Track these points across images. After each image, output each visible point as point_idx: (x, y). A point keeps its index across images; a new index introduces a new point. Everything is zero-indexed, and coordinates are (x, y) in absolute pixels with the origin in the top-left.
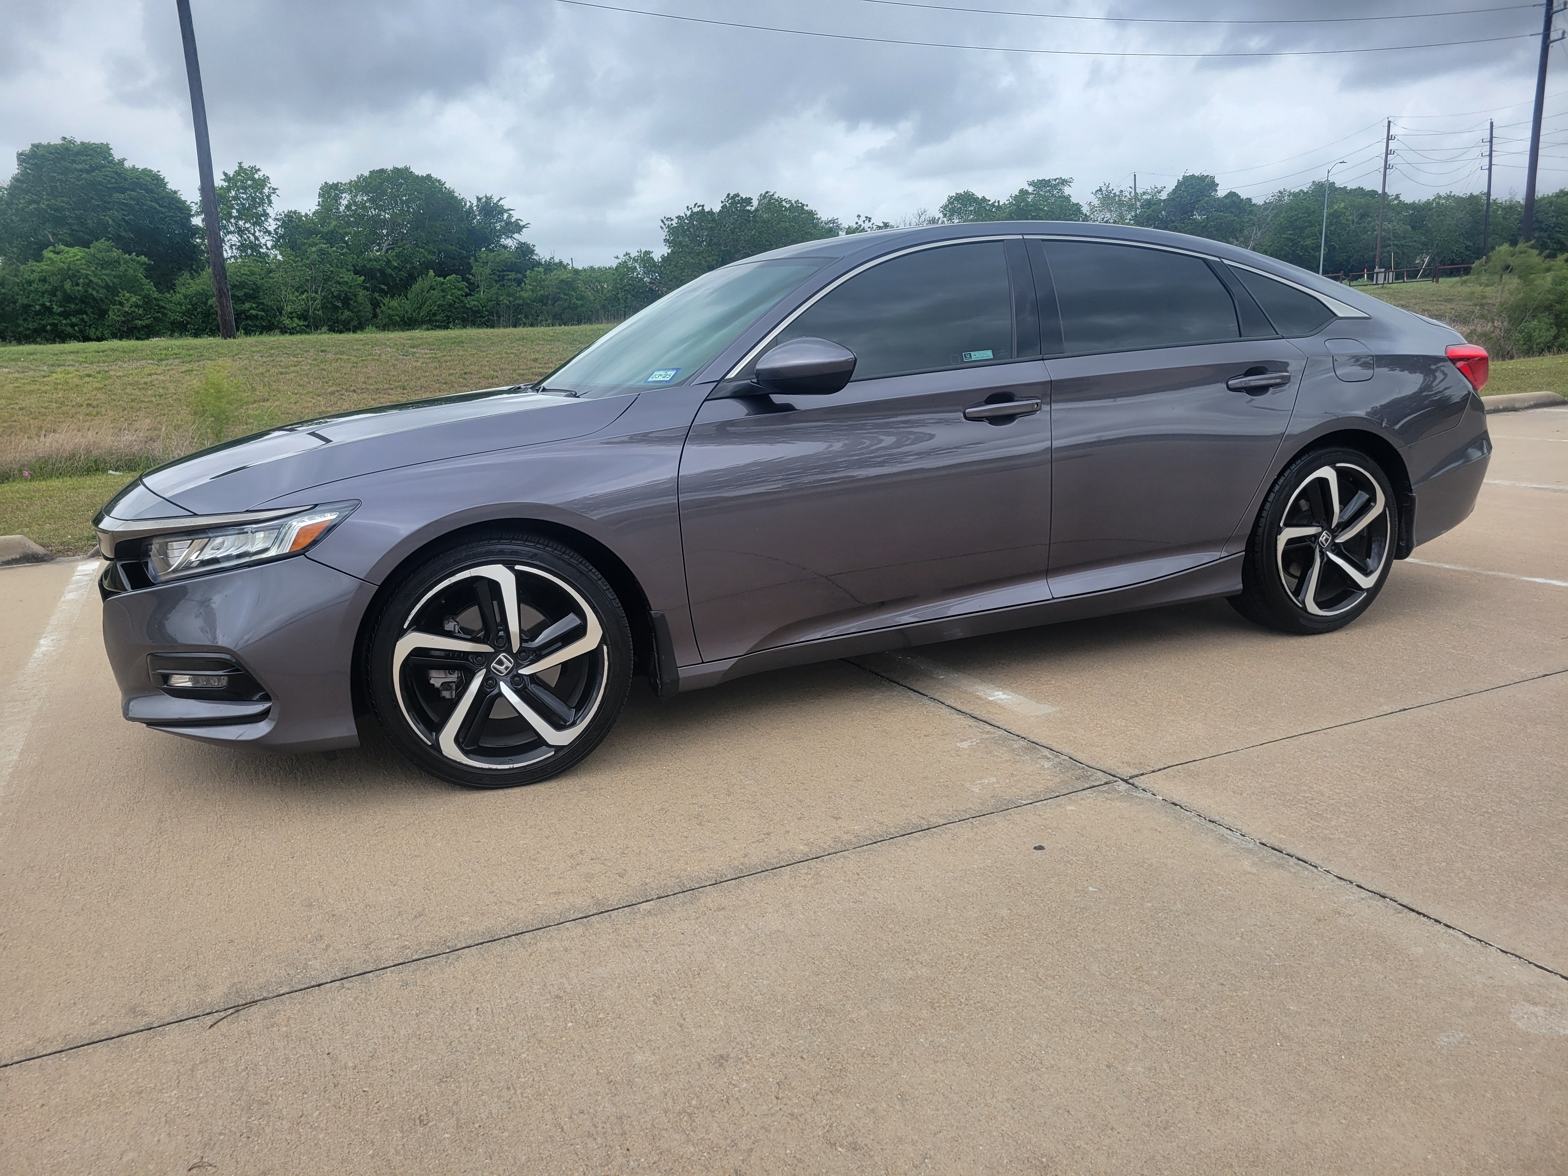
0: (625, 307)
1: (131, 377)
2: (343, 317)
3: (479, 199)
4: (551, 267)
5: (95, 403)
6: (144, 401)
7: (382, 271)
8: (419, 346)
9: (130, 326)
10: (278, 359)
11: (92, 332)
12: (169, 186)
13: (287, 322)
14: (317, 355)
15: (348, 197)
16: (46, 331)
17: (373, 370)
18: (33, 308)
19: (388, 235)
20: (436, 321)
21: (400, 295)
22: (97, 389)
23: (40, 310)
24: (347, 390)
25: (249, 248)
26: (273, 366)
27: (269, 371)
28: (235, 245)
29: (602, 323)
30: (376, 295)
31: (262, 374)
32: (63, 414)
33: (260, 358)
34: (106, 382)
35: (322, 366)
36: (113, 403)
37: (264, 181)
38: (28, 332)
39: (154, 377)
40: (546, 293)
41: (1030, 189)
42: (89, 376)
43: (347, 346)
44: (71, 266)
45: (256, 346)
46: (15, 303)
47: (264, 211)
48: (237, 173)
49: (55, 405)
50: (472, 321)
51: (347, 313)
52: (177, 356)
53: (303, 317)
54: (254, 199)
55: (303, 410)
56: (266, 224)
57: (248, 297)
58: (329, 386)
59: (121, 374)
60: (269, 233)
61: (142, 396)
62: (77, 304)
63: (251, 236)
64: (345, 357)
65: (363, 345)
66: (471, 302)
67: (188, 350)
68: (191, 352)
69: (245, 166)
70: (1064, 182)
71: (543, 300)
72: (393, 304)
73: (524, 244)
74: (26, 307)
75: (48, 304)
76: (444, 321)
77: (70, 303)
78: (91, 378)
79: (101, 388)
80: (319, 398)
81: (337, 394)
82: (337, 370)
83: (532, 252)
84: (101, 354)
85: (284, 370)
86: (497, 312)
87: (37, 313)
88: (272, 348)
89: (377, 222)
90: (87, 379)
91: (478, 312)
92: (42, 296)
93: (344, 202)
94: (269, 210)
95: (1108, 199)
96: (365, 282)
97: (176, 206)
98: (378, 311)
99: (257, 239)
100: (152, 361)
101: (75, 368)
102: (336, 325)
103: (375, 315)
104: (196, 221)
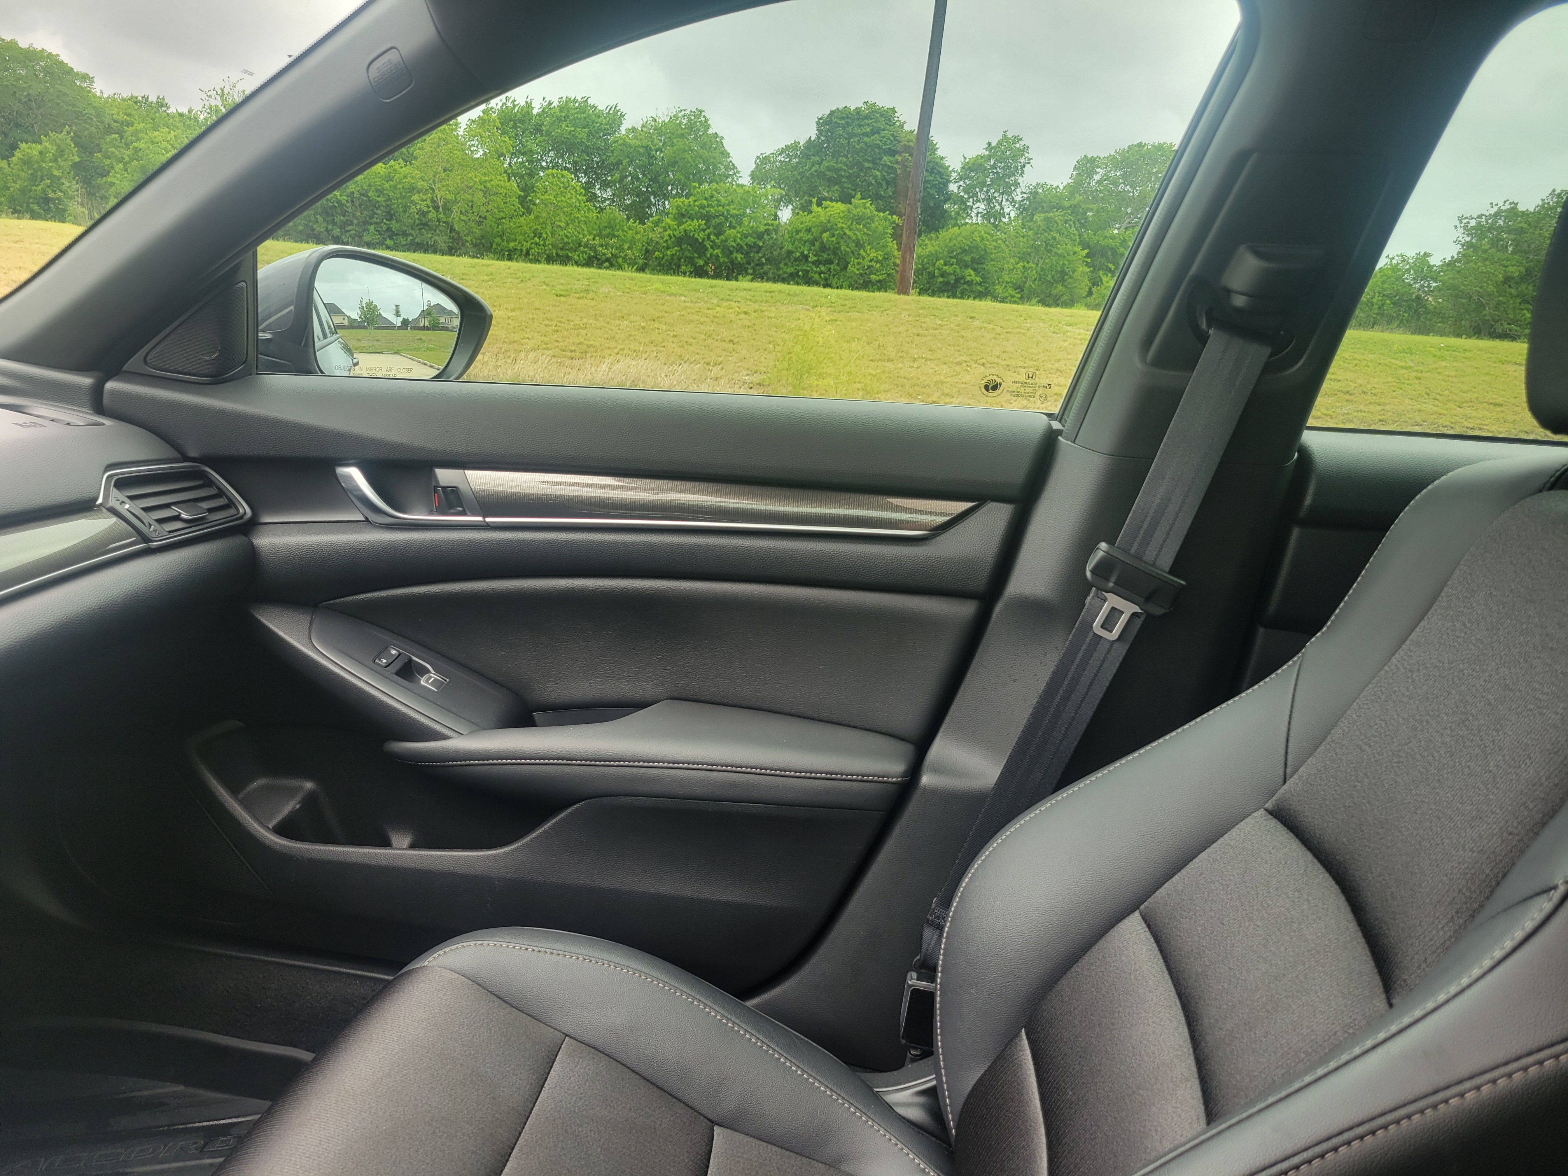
2: (1056, 292)
10: (923, 320)
11: (834, 281)
12: (939, 153)
13: (1001, 288)
15: (1103, 171)
16: (799, 276)
18: (794, 255)
23: (799, 257)
24: (976, 362)
25: (994, 216)
27: (908, 331)
28: (981, 213)
37: (1023, 150)
44: (832, 220)
46: (781, 248)
47: (1015, 180)
48: (1000, 143)
49: (703, 337)
51: (1060, 287)
53: (1019, 287)
54: (1009, 168)
56: (1014, 195)
57: (974, 264)
58: (960, 355)
60: (1016, 203)
62: (829, 255)
63: (997, 205)
67: (845, 300)
68: (847, 302)
69: (1009, 135)
74: (790, 253)
75: (806, 252)
77: (824, 252)
78: (746, 316)
79: (749, 327)
87: (796, 259)
89: (1123, 199)
90: (742, 316)
92: (804, 245)
93: (1097, 177)
94: (1020, 180)
96: (1087, 256)
97: (938, 171)
98: (1094, 289)
99: (1002, 208)
100: (807, 307)
101: (739, 305)
102: (1048, 299)
103: (1090, 293)
104: (953, 187)
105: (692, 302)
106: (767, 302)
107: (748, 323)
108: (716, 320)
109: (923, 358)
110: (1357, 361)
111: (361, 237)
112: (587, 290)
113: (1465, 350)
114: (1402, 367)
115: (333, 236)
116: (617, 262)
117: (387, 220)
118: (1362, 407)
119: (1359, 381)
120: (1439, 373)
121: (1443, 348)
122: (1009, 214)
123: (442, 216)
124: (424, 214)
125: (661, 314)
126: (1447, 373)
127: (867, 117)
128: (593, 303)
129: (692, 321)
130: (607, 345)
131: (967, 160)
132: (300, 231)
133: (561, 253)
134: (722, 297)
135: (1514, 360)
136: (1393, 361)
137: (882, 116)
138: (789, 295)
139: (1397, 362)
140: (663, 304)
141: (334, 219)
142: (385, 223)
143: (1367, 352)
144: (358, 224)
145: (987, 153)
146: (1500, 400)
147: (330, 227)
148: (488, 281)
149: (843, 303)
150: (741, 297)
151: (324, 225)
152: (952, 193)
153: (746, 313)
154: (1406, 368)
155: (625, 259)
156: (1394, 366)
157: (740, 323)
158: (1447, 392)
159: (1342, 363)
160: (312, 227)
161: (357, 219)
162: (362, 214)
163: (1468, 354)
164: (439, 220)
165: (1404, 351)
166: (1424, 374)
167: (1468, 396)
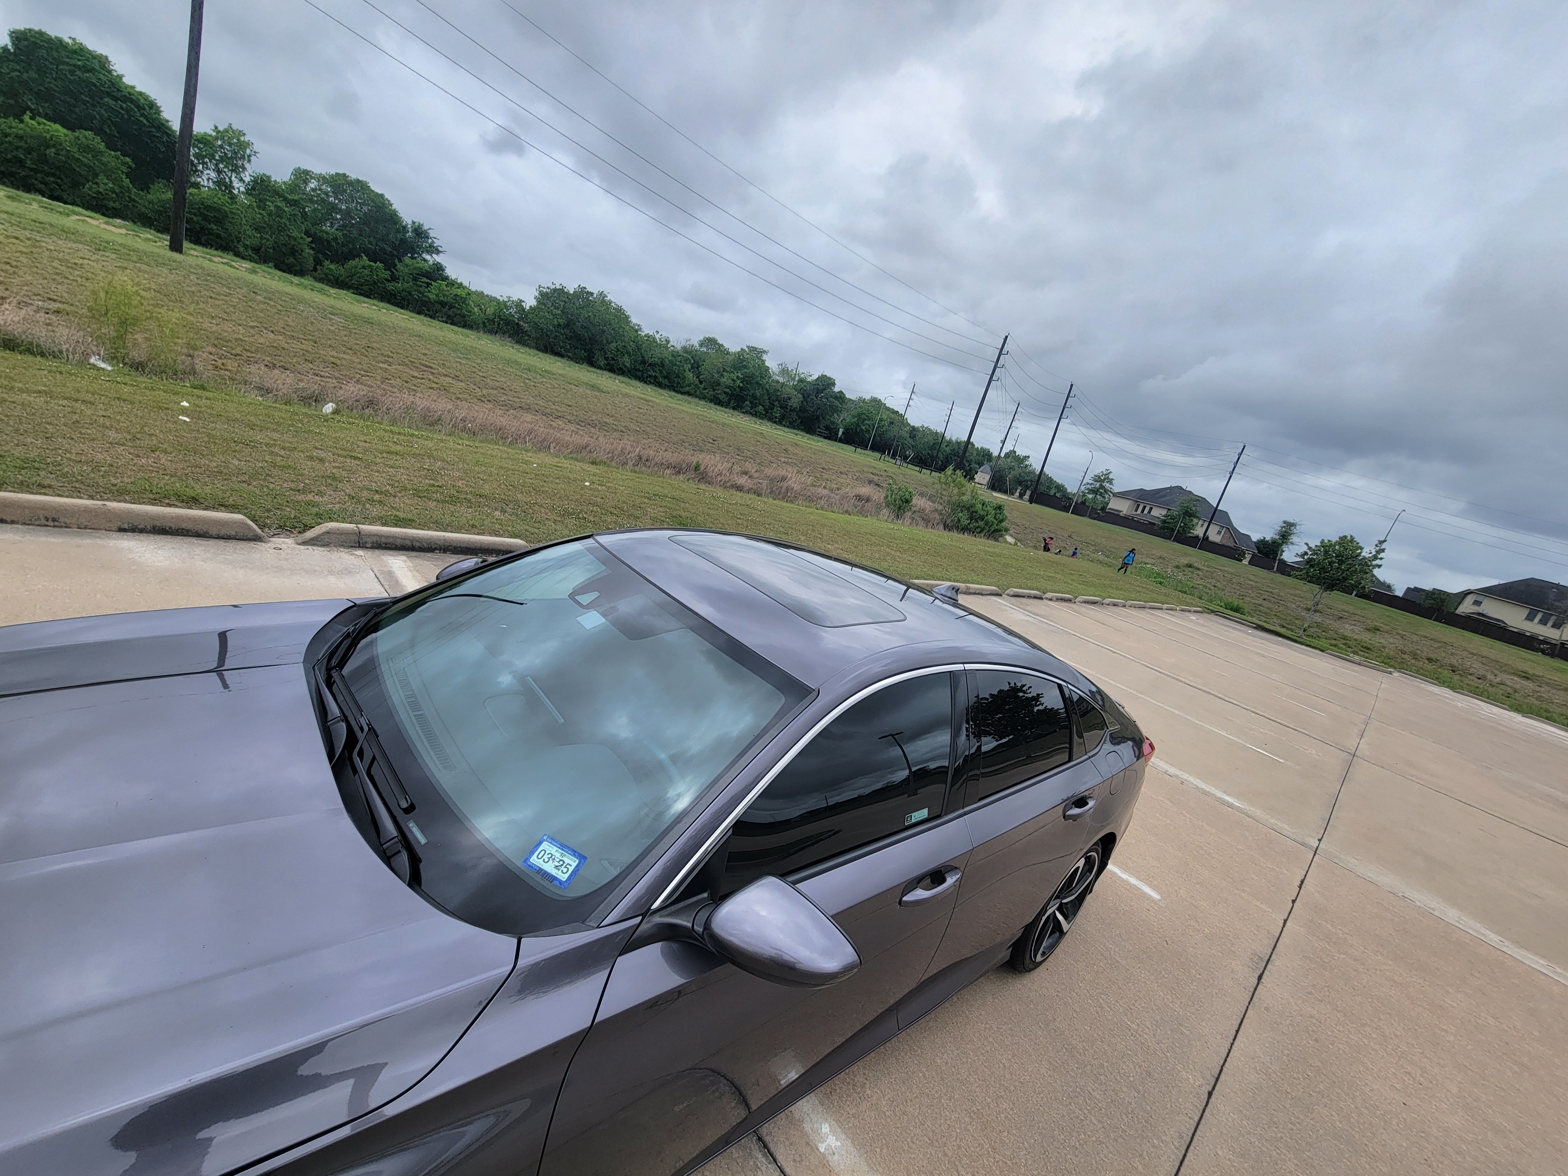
1: (62, 254)
2: (289, 262)
3: (414, 223)
4: (452, 284)
5: (14, 263)
6: (67, 278)
7: (329, 242)
8: (337, 315)
9: (100, 203)
13: (241, 247)
14: (249, 294)
15: (316, 183)
17: (293, 321)
19: (340, 219)
20: (361, 289)
21: (339, 263)
22: (21, 252)
23: (11, 160)
25: (224, 186)
26: (205, 289)
28: (211, 179)
30: (320, 256)
31: (193, 293)
33: (196, 279)
34: (34, 250)
35: (250, 304)
36: (35, 270)
37: (248, 144)
39: (86, 261)
40: (446, 301)
41: (747, 350)
42: (17, 238)
43: (277, 295)
44: (53, 138)
45: (196, 269)
47: (243, 164)
48: (226, 131)
50: (387, 299)
51: (292, 259)
52: (115, 251)
53: (256, 250)
54: (236, 153)
55: (222, 333)
56: (242, 175)
57: (216, 220)
59: (52, 248)
60: (244, 182)
61: (68, 273)
63: (227, 178)
64: (272, 303)
65: (291, 299)
66: (391, 286)
67: (130, 250)
68: (131, 253)
69: (236, 128)
70: (765, 352)
71: (443, 304)
72: (332, 267)
73: (439, 263)
75: (21, 157)
76: (367, 292)
77: (45, 165)
78: (18, 242)
79: (26, 254)
80: (240, 327)
81: (257, 329)
82: (262, 311)
83: (443, 270)
85: (214, 296)
86: (408, 300)
88: (209, 275)
89: (334, 208)
90: (14, 241)
91: (394, 295)
92: (17, 150)
93: (312, 185)
94: (247, 165)
95: (784, 371)
96: (311, 242)
98: (318, 268)
99: (232, 182)
100: (88, 248)
103: (315, 270)
106: (38, 232)
109: (220, 318)
118: (511, 398)
119: (508, 383)
122: (238, 189)
145: (215, 134)
146: (570, 404)
163: (555, 377)
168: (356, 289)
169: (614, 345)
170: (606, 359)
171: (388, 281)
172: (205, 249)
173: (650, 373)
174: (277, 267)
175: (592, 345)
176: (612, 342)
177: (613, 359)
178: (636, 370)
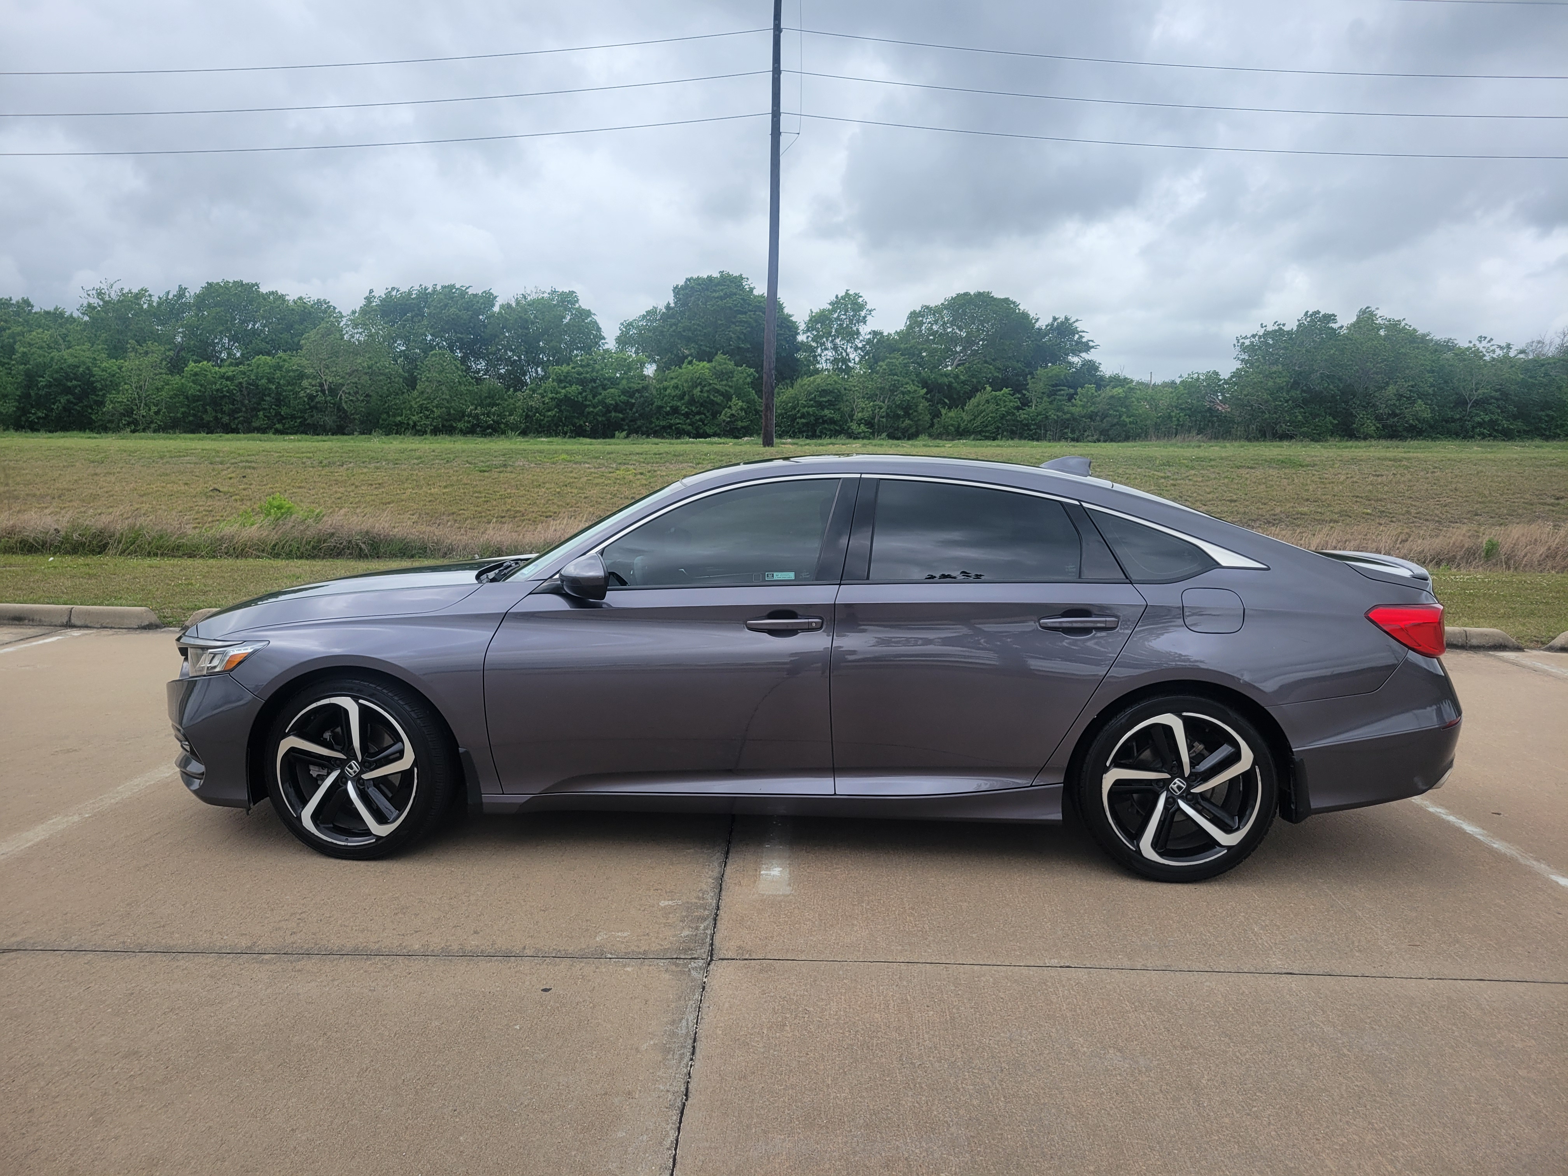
0: (1177, 425)
2: (903, 425)
3: (1054, 320)
4: (1117, 381)
7: (950, 386)
9: (732, 426)
12: (786, 311)
13: (854, 426)
18: (664, 409)
19: (961, 352)
20: (986, 432)
21: (957, 407)
23: (669, 411)
25: (841, 362)
28: (829, 360)
29: (1151, 440)
30: (937, 406)
32: (612, 504)
37: (863, 304)
38: (657, 428)
40: (1097, 409)
44: (700, 376)
47: (858, 330)
48: (843, 298)
49: (609, 496)
50: (1020, 433)
51: (907, 422)
53: (869, 424)
54: (852, 320)
56: (857, 342)
57: (831, 404)
60: (859, 349)
62: (699, 407)
63: (843, 352)
66: (1022, 415)
69: (851, 292)
71: (1092, 417)
72: (949, 415)
73: (1090, 361)
75: (676, 406)
76: (994, 433)
77: (694, 405)
83: (1096, 369)
84: (657, 456)
86: (1045, 426)
89: (954, 340)
91: (1027, 425)
92: (673, 400)
94: (862, 329)
96: (927, 393)
97: (788, 326)
98: (935, 421)
99: (848, 355)
100: (691, 464)
101: (635, 467)
102: (896, 432)
103: (932, 425)
104: (801, 338)
105: (595, 468)
107: (644, 482)
108: (618, 481)
110: (1128, 475)
111: (250, 423)
112: (505, 465)
113: (1211, 460)
114: (1162, 477)
115: (222, 423)
116: (500, 428)
117: (276, 406)
120: (1190, 480)
121: (1194, 459)
122: (854, 360)
123: (329, 398)
124: (311, 398)
125: (571, 480)
126: (1195, 479)
127: (718, 284)
128: (513, 476)
129: (598, 484)
130: (531, 510)
131: (813, 314)
132: (190, 422)
133: (447, 424)
134: (620, 461)
135: (1247, 465)
136: (1155, 473)
137: (731, 282)
138: (675, 455)
139: (1159, 474)
140: (571, 472)
141: (222, 409)
142: (274, 409)
143: (1136, 467)
144: (246, 412)
145: (831, 307)
146: (1235, 497)
147: (219, 415)
148: (419, 464)
149: (720, 458)
150: (635, 460)
151: (214, 414)
152: (802, 343)
153: (641, 474)
154: (1164, 478)
155: (506, 424)
156: (1156, 477)
157: (638, 483)
158: (1195, 495)
159: (1116, 478)
160: (201, 416)
161: (245, 406)
162: (250, 402)
163: (1213, 463)
164: (326, 402)
165: (1164, 465)
166: (1179, 482)
167: (1210, 496)
168: (980, 432)
169: (1391, 389)
170: (1379, 418)
171: (1018, 408)
172: (820, 441)
173: (1478, 419)
174: (892, 436)
175: (1346, 402)
176: (1387, 384)
177: (1394, 415)
178: (1447, 422)
